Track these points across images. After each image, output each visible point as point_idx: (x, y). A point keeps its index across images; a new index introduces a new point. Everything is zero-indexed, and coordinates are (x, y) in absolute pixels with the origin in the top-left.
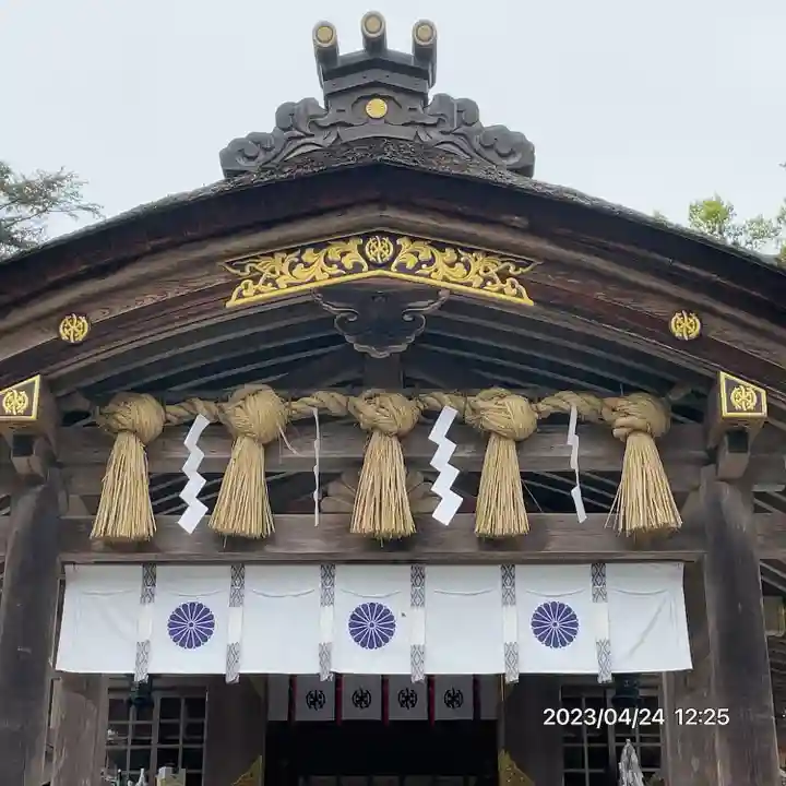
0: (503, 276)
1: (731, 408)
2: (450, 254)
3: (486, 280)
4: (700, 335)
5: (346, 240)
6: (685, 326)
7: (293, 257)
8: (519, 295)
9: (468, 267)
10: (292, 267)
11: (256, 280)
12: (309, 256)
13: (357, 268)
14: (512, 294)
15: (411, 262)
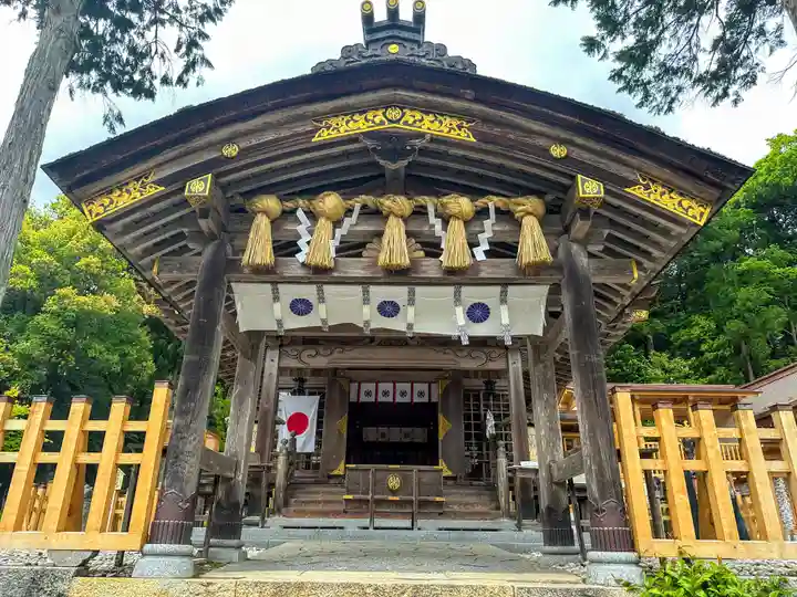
0: (460, 127)
1: (584, 192)
2: (431, 117)
3: (450, 129)
4: (567, 156)
5: (377, 110)
6: (558, 151)
7: (348, 118)
8: (468, 136)
9: (441, 122)
10: (347, 122)
11: (328, 128)
12: (356, 117)
13: (382, 123)
14: (465, 135)
15: (411, 121)
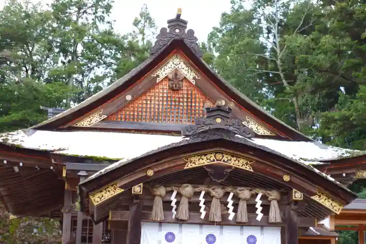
0: (247, 164)
1: (295, 197)
2: (235, 158)
3: (243, 165)
4: (290, 180)
5: (211, 154)
6: (286, 178)
7: (199, 157)
8: (250, 169)
9: (239, 161)
10: (199, 160)
11: (191, 162)
12: (203, 157)
13: (214, 161)
14: (248, 168)
15: (226, 160)
